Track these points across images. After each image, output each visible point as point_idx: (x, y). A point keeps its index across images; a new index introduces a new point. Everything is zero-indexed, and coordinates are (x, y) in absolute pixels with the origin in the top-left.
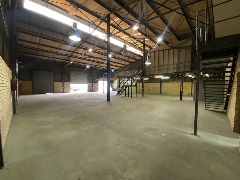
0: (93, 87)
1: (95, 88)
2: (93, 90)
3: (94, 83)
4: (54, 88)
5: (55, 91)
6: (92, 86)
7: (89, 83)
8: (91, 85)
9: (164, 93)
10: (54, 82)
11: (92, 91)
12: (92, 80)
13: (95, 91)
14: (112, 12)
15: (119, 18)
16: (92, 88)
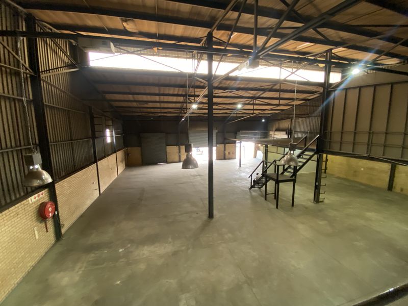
0: (227, 152)
1: (229, 153)
2: (226, 157)
3: (227, 145)
4: (167, 156)
5: (169, 160)
6: (225, 150)
7: (218, 145)
8: (223, 149)
9: (402, 190)
10: (167, 147)
11: (225, 159)
12: (225, 139)
13: (229, 159)
14: (214, 27)
15: (236, 32)
16: (225, 154)
